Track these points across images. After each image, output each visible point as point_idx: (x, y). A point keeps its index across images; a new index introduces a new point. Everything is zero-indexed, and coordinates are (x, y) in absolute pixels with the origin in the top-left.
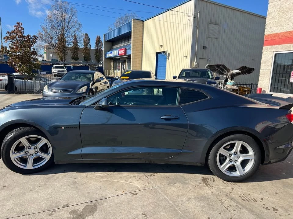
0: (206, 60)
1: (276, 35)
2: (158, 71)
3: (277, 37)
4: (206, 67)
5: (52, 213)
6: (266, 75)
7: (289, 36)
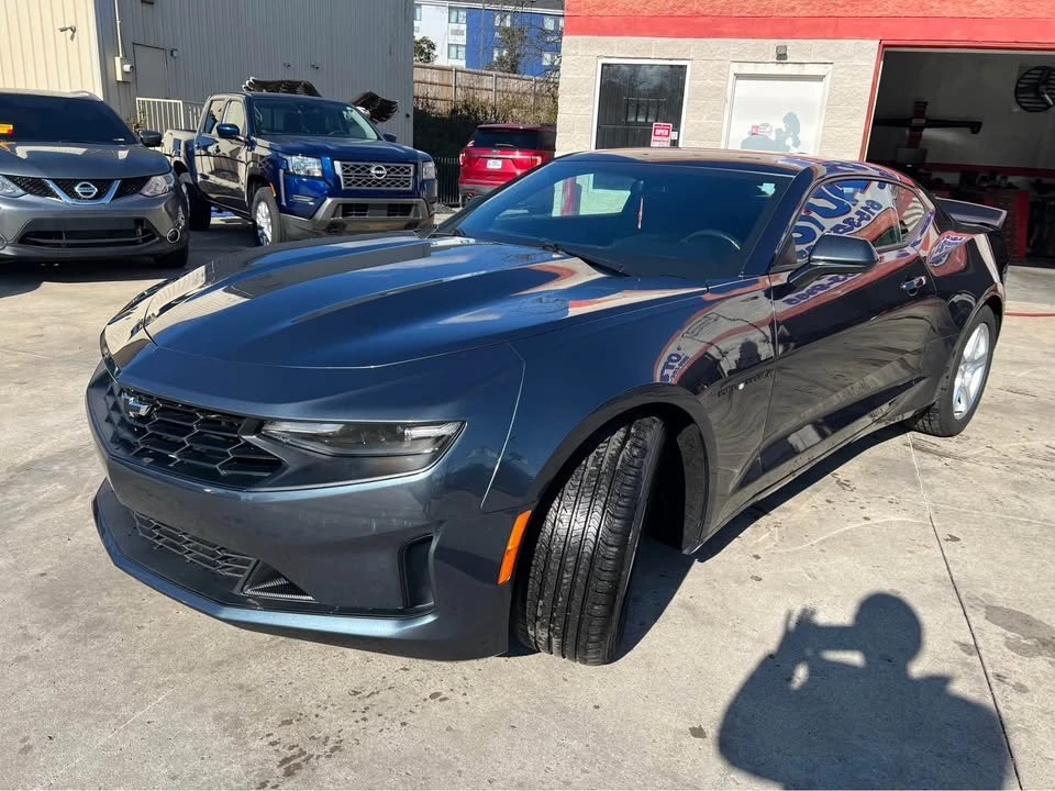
0: (159, 52)
1: (605, 2)
3: (606, 10)
4: (247, 88)
5: (1008, 684)
6: (576, 132)
7: (646, 13)
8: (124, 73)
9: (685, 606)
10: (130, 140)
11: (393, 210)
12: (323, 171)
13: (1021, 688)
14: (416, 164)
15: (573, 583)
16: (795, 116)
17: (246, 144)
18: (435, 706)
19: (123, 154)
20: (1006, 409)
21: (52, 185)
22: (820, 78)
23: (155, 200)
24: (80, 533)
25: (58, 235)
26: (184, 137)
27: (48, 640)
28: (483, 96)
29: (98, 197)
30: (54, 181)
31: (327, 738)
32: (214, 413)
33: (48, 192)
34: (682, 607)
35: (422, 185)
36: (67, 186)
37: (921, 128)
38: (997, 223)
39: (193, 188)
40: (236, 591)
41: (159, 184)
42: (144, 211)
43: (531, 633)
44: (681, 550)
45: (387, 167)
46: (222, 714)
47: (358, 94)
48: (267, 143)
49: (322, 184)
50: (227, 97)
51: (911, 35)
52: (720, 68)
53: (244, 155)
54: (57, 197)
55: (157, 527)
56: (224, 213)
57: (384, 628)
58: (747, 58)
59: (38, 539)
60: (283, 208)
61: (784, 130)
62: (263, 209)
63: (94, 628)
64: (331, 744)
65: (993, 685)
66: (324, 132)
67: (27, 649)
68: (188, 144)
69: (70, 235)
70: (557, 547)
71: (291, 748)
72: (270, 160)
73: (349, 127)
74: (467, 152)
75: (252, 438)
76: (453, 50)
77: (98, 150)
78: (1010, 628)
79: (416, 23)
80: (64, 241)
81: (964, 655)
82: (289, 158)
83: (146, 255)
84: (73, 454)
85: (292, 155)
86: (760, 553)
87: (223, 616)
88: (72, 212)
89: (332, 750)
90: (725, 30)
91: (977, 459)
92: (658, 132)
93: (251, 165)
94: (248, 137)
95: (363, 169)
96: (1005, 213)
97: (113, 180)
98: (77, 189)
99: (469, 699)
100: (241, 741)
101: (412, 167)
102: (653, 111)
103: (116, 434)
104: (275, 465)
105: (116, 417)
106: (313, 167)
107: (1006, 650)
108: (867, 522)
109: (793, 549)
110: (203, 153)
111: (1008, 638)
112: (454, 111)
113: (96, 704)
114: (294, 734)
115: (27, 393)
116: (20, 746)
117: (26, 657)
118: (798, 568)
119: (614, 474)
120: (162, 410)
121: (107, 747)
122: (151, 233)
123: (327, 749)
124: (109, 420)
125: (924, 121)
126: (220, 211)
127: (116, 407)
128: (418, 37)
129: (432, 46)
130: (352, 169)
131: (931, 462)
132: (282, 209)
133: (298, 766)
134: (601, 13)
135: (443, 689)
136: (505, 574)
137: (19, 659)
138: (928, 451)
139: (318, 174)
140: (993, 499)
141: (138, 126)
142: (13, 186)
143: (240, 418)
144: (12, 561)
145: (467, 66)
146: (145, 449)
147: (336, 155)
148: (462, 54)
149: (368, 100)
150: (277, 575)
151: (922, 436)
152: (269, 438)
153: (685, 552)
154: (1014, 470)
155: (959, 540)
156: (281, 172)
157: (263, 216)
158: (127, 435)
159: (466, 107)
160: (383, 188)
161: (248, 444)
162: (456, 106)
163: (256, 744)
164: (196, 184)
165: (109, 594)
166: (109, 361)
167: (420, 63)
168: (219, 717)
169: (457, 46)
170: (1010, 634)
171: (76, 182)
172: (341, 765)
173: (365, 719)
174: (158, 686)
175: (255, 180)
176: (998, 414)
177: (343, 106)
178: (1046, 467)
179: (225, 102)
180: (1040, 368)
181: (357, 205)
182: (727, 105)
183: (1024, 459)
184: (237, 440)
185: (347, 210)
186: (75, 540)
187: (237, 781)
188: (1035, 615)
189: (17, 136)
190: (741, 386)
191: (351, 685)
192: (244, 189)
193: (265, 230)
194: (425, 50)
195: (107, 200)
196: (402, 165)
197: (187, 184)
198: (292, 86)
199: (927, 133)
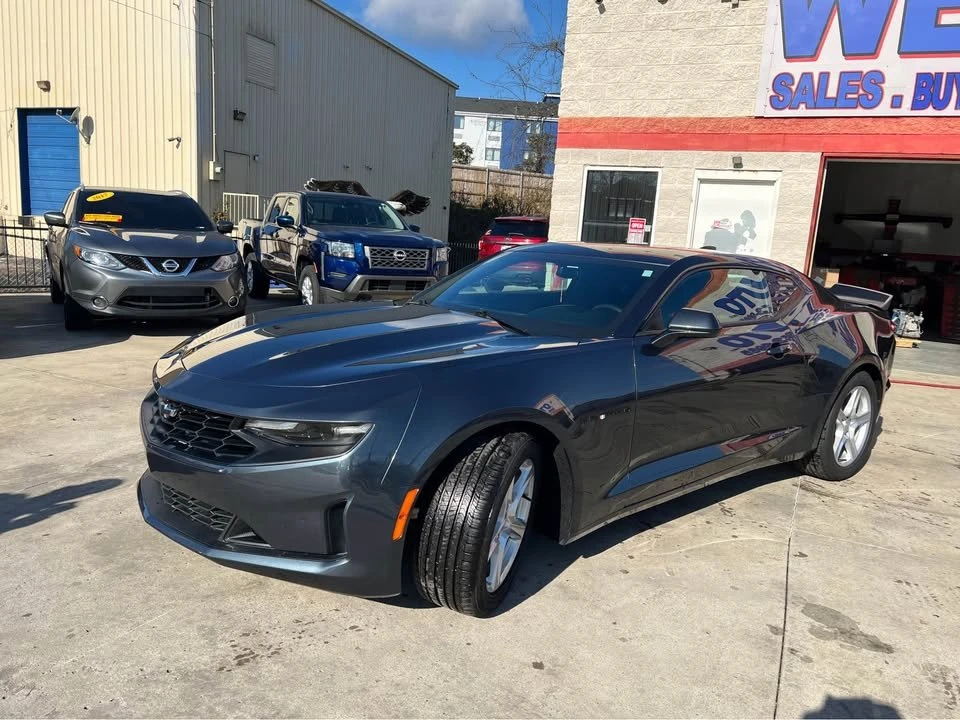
0: (244, 157)
1: (591, 122)
2: (34, 183)
3: (592, 128)
4: (307, 187)
5: (798, 656)
6: (566, 226)
7: (624, 130)
8: (215, 174)
9: (561, 586)
10: (209, 227)
11: (410, 285)
12: (355, 254)
13: (807, 660)
14: (431, 250)
15: (449, 545)
16: (751, 213)
17: (298, 231)
18: (352, 634)
19: (200, 239)
20: (898, 462)
21: (146, 262)
22: (772, 183)
23: (222, 273)
24: (128, 509)
25: (146, 299)
26: (253, 225)
27: (96, 575)
28: (512, 192)
29: (178, 271)
30: (149, 259)
31: (271, 646)
32: (216, 414)
33: (141, 266)
34: (558, 586)
35: (434, 266)
36: (157, 263)
37: (895, 223)
38: (881, 305)
39: (257, 265)
40: (220, 539)
41: (227, 262)
42: (212, 283)
43: (423, 584)
44: (558, 541)
45: (407, 252)
46: (202, 626)
47: (397, 191)
48: (315, 232)
49: (354, 263)
50: (287, 195)
51: (849, 148)
52: (686, 173)
53: (296, 239)
54: (149, 270)
55: (175, 496)
56: (280, 285)
57: (312, 568)
58: (709, 166)
59: (100, 511)
60: (323, 282)
61: (742, 224)
62: (307, 282)
63: (129, 569)
64: (272, 650)
65: (785, 657)
66: (362, 223)
67: (81, 578)
68: (256, 231)
69: (156, 299)
70: (439, 518)
71: (245, 649)
72: (315, 244)
73: (383, 220)
74: (485, 240)
75: (238, 432)
76: (490, 152)
77: (186, 236)
78: (819, 620)
79: (456, 131)
80: (151, 304)
81: (771, 634)
82: (329, 243)
83: (210, 316)
84: (133, 457)
85: (331, 241)
86: (634, 554)
87: (209, 555)
88: (159, 282)
89: (272, 654)
90: (690, 144)
91: (851, 500)
92: (634, 225)
93: (301, 247)
94: (300, 226)
95: (387, 253)
96: (891, 296)
97: (191, 259)
98: (164, 265)
99: (377, 631)
100: (213, 644)
101: (427, 252)
102: (630, 209)
103: (155, 429)
104: (250, 450)
105: (156, 419)
106: (348, 250)
107: (808, 634)
108: (734, 539)
109: (663, 554)
110: (269, 237)
111: (813, 626)
112: (485, 204)
113: (119, 614)
114: (250, 642)
115: (108, 414)
116: (66, 634)
117: (80, 583)
118: (662, 567)
119: (483, 468)
120: (186, 413)
121: (124, 639)
122: (216, 299)
123: (269, 652)
124: (152, 422)
125: (897, 217)
126: (277, 284)
127: (157, 413)
128: (458, 142)
129: (470, 151)
130: (379, 252)
131: (811, 499)
132: (321, 283)
133: (248, 660)
134: (588, 130)
135: (360, 624)
136: (399, 532)
137: (75, 584)
138: (812, 491)
139: (351, 256)
140: (851, 529)
141: (222, 215)
142: (117, 261)
143: (232, 418)
144: (80, 524)
145: (501, 167)
146: (171, 440)
147: (367, 242)
148: (497, 154)
149: (404, 197)
150: (248, 529)
151: (812, 479)
152: (249, 432)
153: (561, 543)
154: (880, 509)
155: (806, 556)
156: (323, 253)
157: (307, 288)
158: (161, 430)
159: (496, 200)
160: (403, 268)
161: (236, 437)
162: (488, 199)
163: (221, 645)
164: (259, 261)
165: (142, 549)
166: (157, 385)
167: (459, 165)
168: (201, 628)
169: (494, 150)
170: (817, 624)
171: (164, 259)
172: (275, 663)
173: (300, 638)
174: (164, 607)
175: (303, 260)
176: (891, 466)
177: (379, 202)
178: (913, 508)
179: (285, 199)
180: (951, 432)
181: (381, 280)
182: (693, 205)
183: (896, 501)
184: (229, 433)
185: (372, 284)
186: (125, 513)
187: (205, 665)
188: (844, 613)
189: (124, 225)
190: (602, 417)
191: (296, 616)
192: (294, 266)
193: (308, 300)
194: (463, 154)
195: (185, 273)
196: (419, 251)
197: (253, 262)
198: (343, 186)
199: (902, 227)
